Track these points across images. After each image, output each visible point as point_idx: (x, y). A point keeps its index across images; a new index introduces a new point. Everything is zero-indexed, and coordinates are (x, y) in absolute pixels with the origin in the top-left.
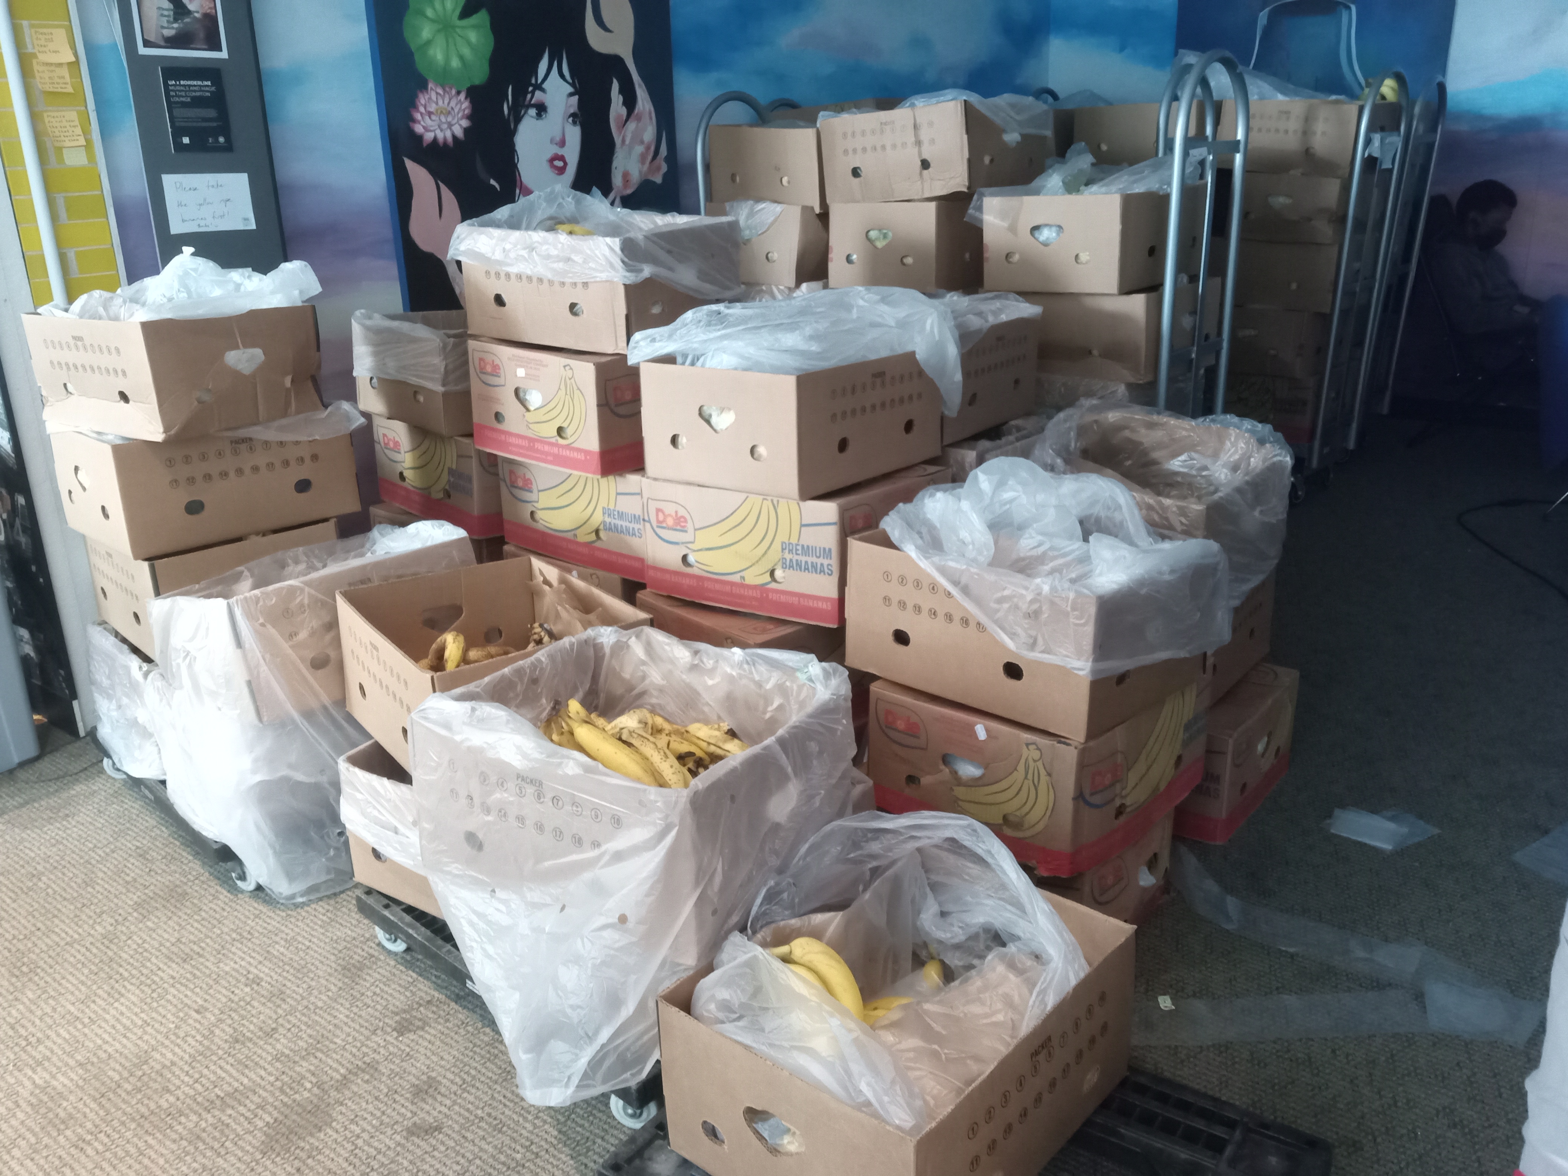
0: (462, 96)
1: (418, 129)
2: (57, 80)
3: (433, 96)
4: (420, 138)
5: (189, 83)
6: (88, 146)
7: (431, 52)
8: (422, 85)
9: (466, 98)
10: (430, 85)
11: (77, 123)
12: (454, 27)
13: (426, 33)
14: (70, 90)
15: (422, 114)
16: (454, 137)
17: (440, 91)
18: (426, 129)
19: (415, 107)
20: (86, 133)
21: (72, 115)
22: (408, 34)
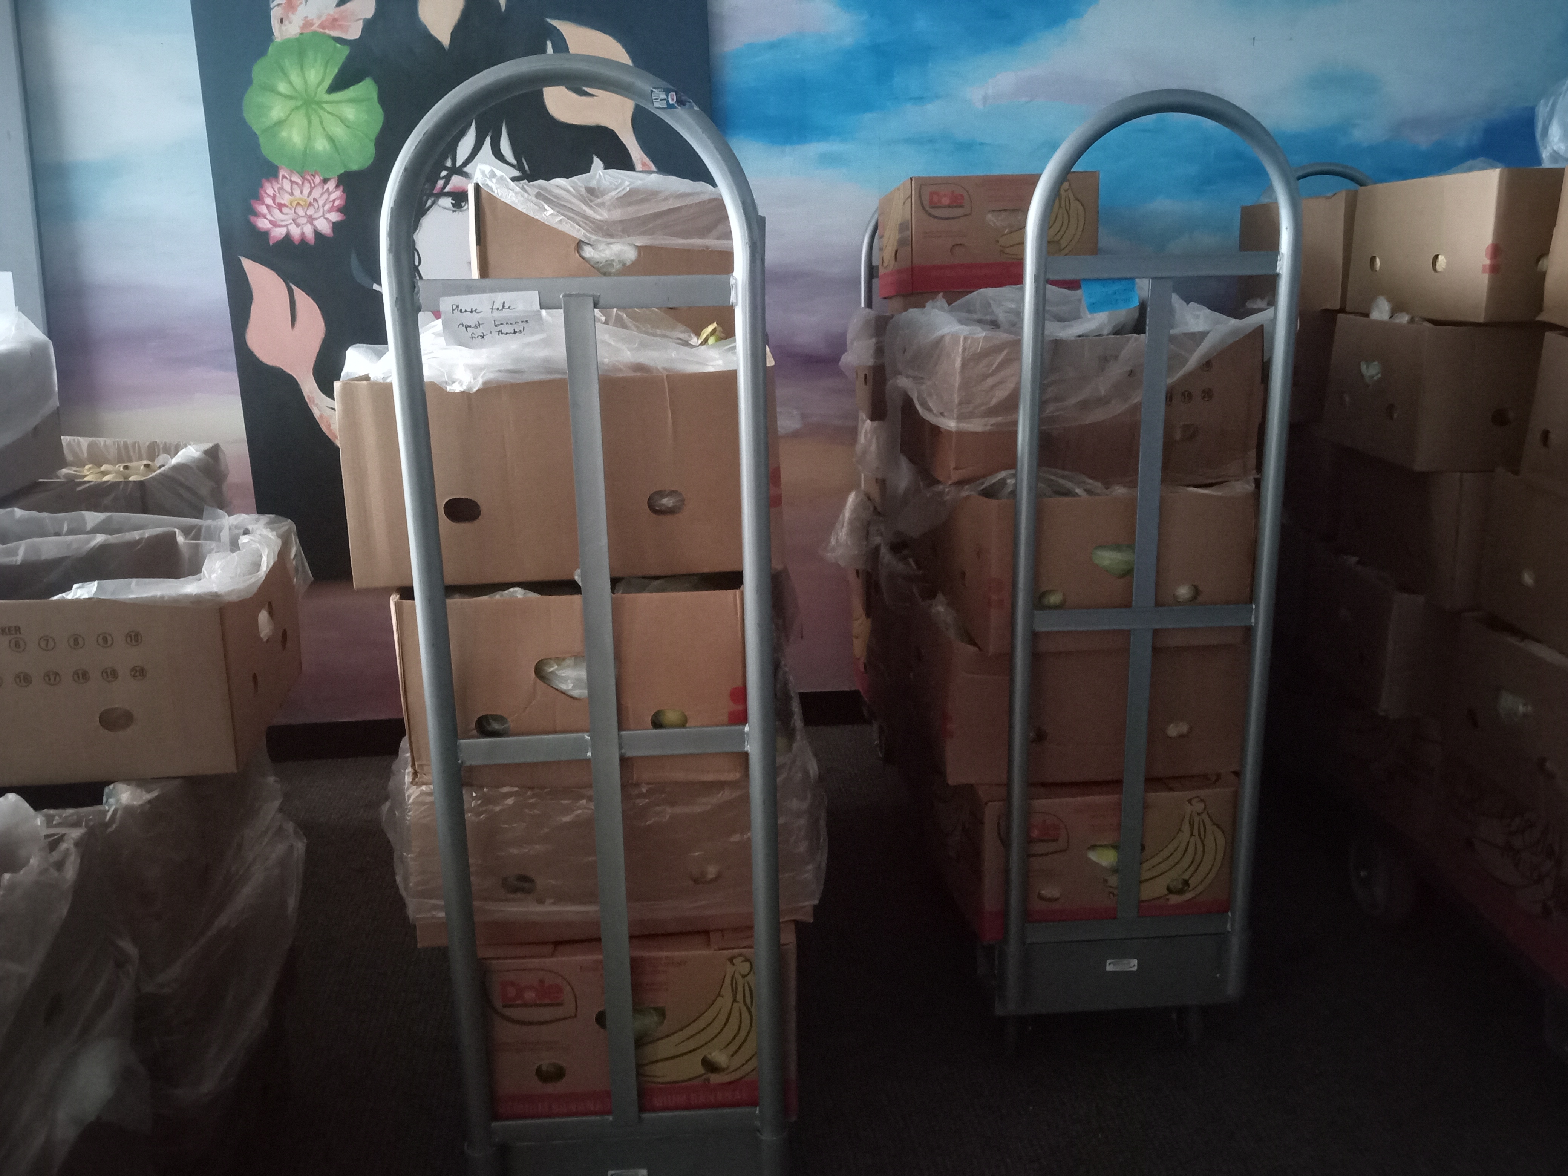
0: (331, 185)
1: (263, 224)
3: (287, 185)
4: (266, 234)
7: (284, 134)
8: (271, 172)
9: (337, 186)
10: (282, 173)
12: (319, 103)
13: (277, 111)
15: (268, 206)
16: (317, 234)
17: (297, 179)
18: (274, 224)
19: (259, 199)
22: (250, 116)
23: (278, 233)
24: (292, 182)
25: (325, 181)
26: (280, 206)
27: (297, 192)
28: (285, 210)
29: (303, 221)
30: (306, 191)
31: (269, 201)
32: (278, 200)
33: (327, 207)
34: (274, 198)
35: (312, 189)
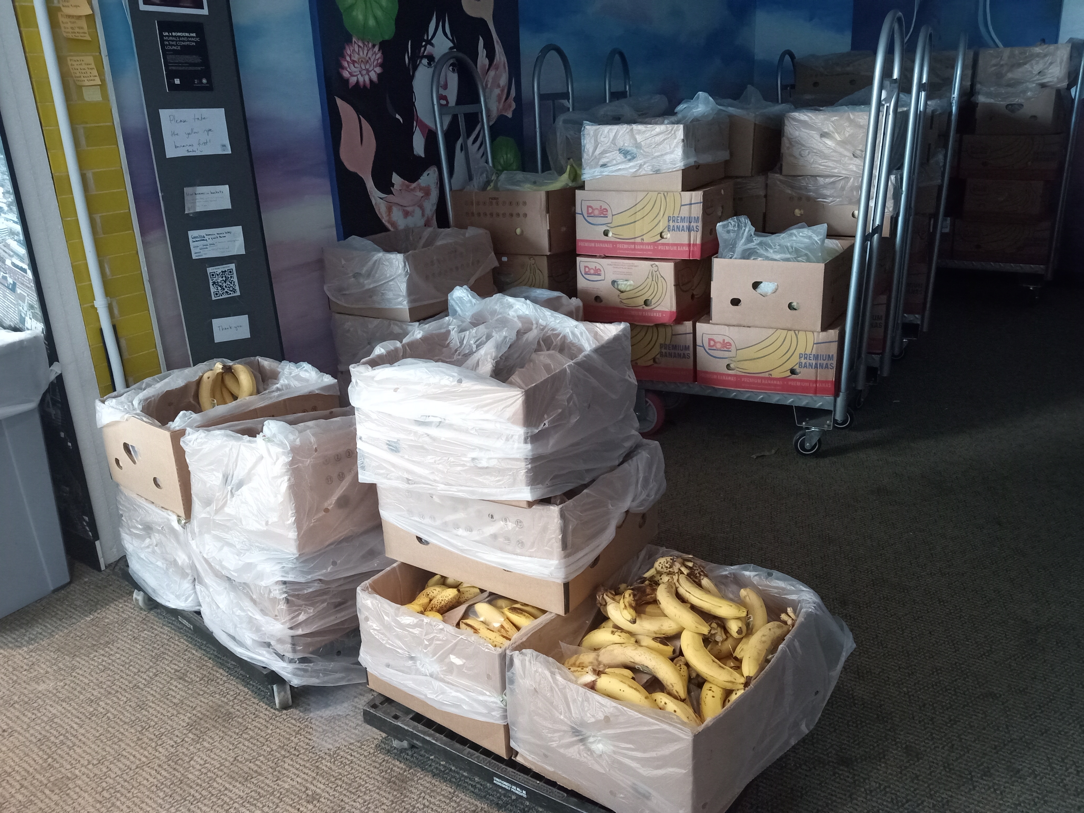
0: (376, 49)
1: (346, 74)
2: (77, 30)
3: (356, 48)
4: (347, 81)
5: (179, 34)
6: (103, 86)
7: (354, 13)
9: (379, 50)
10: (354, 39)
11: (93, 66)
14: (88, 38)
15: (348, 62)
16: (371, 81)
17: (362, 45)
18: (352, 75)
19: (344, 57)
20: (101, 74)
21: (89, 59)
23: (353, 80)
24: (359, 46)
25: (374, 46)
26: (354, 62)
27: (361, 53)
28: (356, 65)
29: (364, 72)
30: (365, 52)
31: (348, 59)
32: (353, 58)
33: (375, 63)
34: (350, 56)
35: (368, 51)
